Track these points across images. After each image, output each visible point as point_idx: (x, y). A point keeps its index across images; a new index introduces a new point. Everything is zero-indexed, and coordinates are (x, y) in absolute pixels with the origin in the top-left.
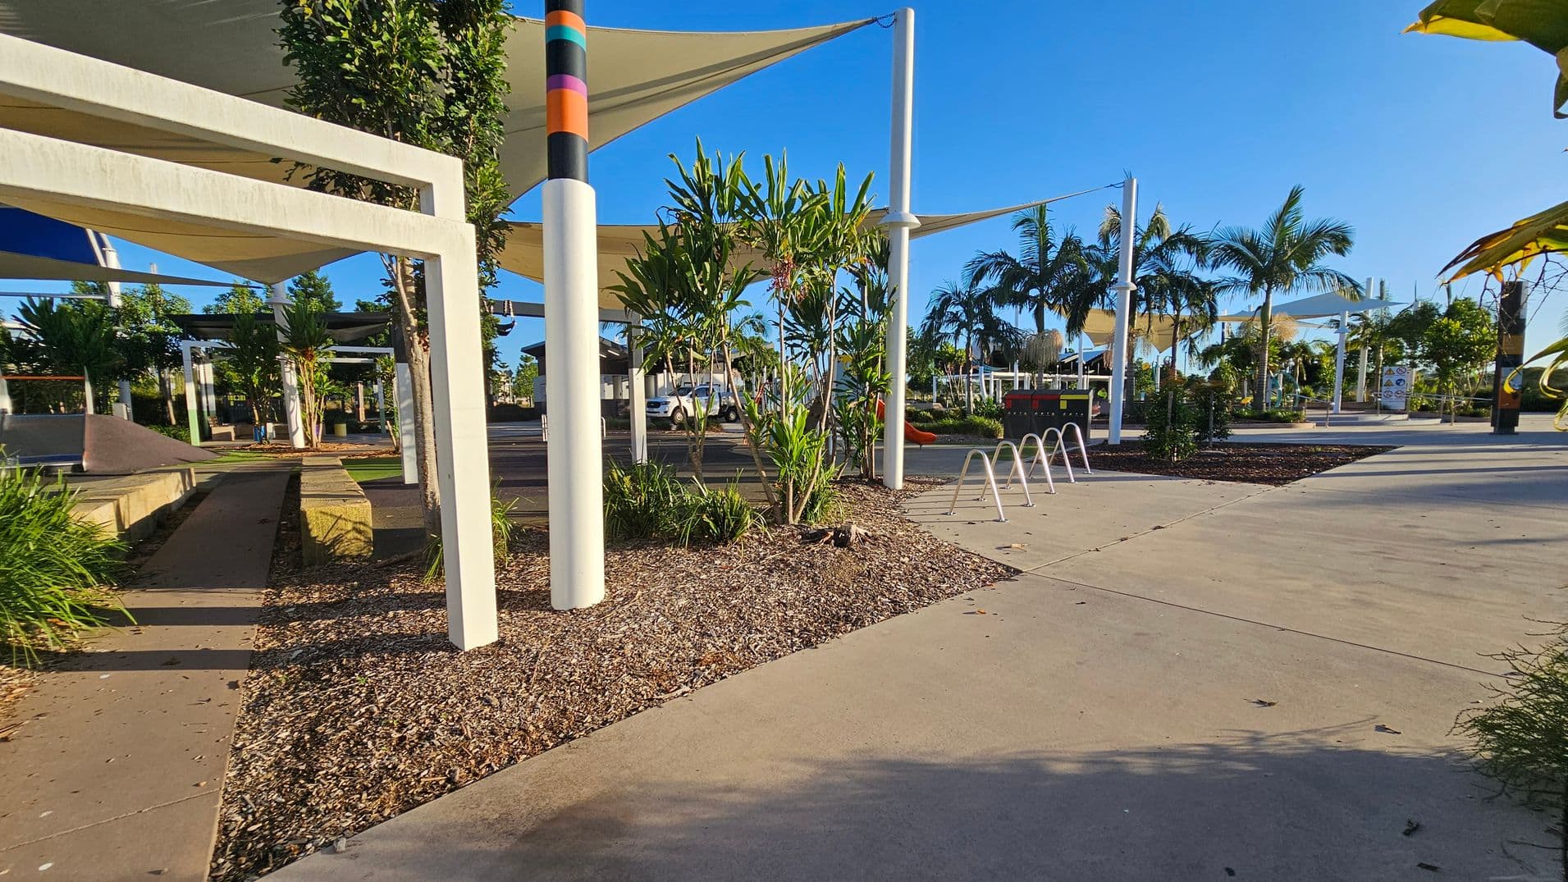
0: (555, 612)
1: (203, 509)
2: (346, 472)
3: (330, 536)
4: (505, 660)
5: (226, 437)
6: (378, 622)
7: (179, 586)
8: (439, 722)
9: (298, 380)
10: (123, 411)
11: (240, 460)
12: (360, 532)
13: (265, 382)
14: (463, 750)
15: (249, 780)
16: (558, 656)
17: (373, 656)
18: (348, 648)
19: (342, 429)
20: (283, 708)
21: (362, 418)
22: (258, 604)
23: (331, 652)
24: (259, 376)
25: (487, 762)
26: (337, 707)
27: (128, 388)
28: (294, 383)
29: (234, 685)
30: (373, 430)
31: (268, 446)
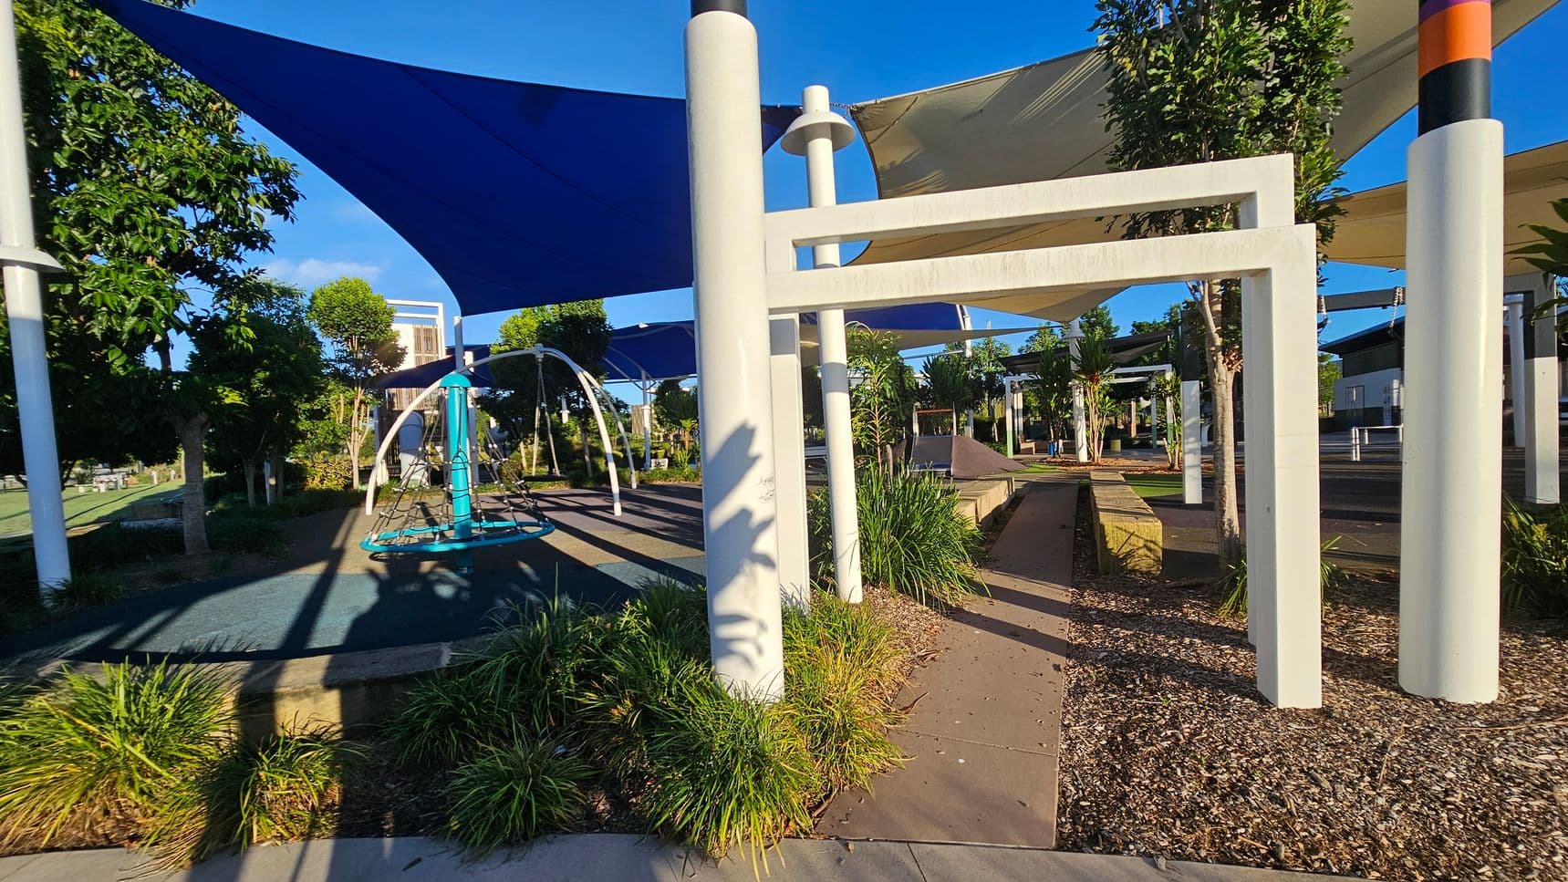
0: (1406, 695)
1: (1022, 510)
2: (1130, 489)
3: (1123, 550)
4: (1335, 737)
5: (1029, 451)
6: (1174, 645)
7: (1014, 572)
8: (1253, 779)
9: (1085, 403)
10: (969, 431)
11: (1041, 472)
12: (1150, 550)
13: (1060, 406)
14: (1287, 826)
15: (1077, 758)
16: (1422, 758)
17: (1174, 680)
18: (1148, 664)
19: (1117, 444)
20: (1096, 703)
21: (1134, 433)
22: (1067, 600)
23: (1133, 663)
24: (1056, 401)
25: (1322, 855)
26: (1143, 720)
27: (973, 415)
28: (1082, 405)
29: (1057, 668)
30: (1144, 445)
31: (1059, 460)
